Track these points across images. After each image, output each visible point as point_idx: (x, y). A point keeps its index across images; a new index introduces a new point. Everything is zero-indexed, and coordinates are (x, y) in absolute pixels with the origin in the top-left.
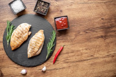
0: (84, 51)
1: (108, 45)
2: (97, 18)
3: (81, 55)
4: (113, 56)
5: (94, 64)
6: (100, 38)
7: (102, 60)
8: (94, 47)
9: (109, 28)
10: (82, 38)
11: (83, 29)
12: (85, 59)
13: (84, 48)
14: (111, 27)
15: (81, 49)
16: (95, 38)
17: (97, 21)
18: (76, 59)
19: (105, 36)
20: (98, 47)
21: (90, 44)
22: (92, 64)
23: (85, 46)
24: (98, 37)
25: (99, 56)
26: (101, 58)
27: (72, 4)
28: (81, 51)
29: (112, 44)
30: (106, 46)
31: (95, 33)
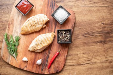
0: (82, 55)
1: (106, 50)
2: (97, 22)
3: (79, 59)
4: (111, 62)
5: (91, 69)
6: (98, 43)
7: (99, 65)
8: (92, 52)
9: (108, 33)
10: (81, 41)
11: (82, 32)
12: (82, 63)
13: (82, 52)
14: (111, 32)
15: (79, 53)
16: (94, 42)
17: (97, 25)
18: (73, 62)
19: (104, 41)
20: (96, 52)
21: (88, 48)
22: (88, 69)
23: (83, 50)
24: (97, 42)
25: (97, 61)
26: (98, 63)
27: (72, 6)
28: (79, 55)
29: (111, 49)
30: (104, 51)
31: (94, 37)
